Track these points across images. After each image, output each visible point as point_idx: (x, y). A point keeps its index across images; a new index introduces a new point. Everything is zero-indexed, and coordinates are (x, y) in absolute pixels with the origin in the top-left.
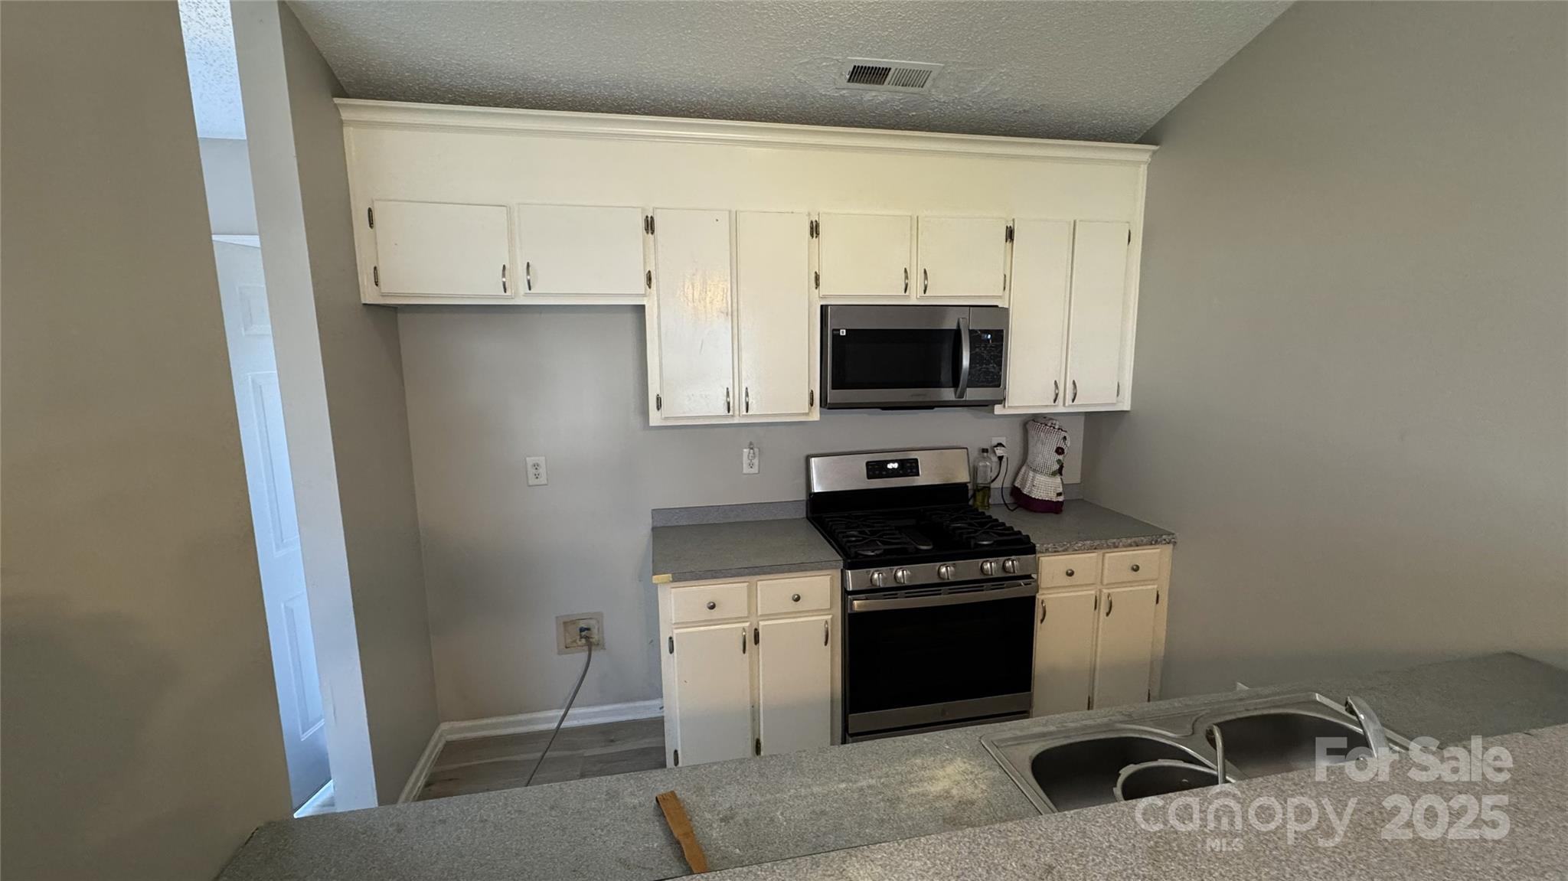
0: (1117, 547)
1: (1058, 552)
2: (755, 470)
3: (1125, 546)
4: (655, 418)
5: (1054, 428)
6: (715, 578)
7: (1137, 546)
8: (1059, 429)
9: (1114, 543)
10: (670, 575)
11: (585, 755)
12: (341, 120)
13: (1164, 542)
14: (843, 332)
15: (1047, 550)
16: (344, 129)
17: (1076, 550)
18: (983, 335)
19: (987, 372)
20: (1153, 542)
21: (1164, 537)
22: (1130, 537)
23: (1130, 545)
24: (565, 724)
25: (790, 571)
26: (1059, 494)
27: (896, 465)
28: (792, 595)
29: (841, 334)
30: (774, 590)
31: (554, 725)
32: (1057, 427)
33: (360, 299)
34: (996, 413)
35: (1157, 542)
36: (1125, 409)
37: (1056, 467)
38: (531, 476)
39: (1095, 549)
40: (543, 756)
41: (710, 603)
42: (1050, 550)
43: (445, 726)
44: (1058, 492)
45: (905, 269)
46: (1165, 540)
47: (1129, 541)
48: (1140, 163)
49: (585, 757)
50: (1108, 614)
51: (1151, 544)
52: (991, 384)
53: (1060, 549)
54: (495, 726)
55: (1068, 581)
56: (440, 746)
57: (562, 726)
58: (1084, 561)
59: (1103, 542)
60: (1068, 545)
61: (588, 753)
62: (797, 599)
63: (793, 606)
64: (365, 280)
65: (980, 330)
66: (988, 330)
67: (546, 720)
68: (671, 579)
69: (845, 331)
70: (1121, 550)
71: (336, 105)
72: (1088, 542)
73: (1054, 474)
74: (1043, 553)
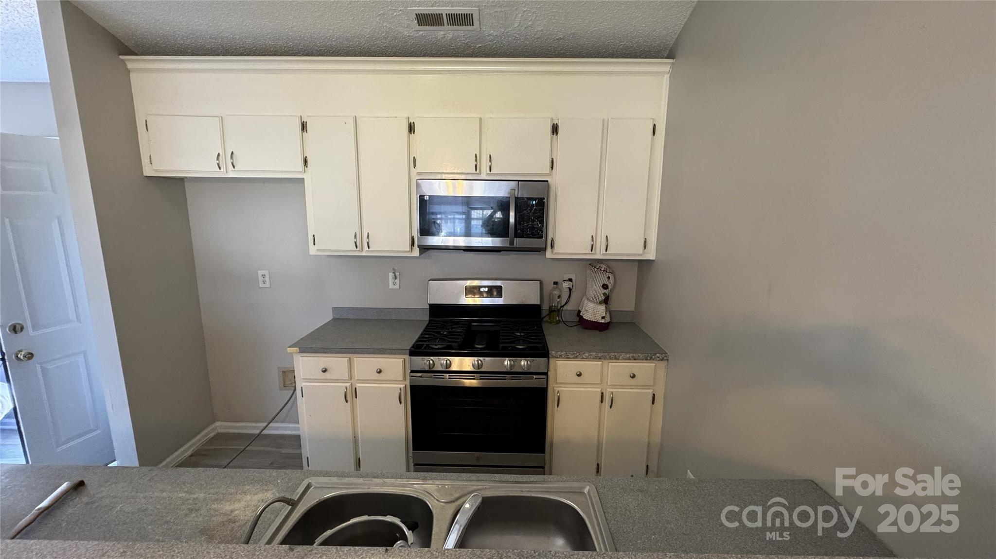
0: (618, 359)
1: (569, 358)
2: (397, 287)
3: (624, 359)
4: (313, 250)
5: (601, 270)
6: (326, 353)
7: (635, 360)
8: (604, 271)
9: (615, 356)
10: (298, 348)
11: (282, 452)
12: (127, 69)
13: (658, 359)
14: (427, 198)
15: (561, 356)
16: (131, 75)
17: (584, 358)
18: (529, 201)
19: (533, 228)
20: (649, 358)
21: (658, 355)
22: (630, 353)
23: (629, 359)
24: (265, 432)
25: (374, 353)
26: (603, 318)
27: (486, 289)
28: (376, 370)
29: (425, 199)
30: (365, 365)
31: (258, 432)
32: (602, 269)
33: (142, 173)
34: (547, 257)
35: (651, 359)
36: (651, 259)
37: (603, 298)
38: (261, 282)
39: (600, 359)
40: (245, 449)
41: (323, 368)
42: (563, 356)
43: (218, 424)
44: (603, 316)
45: (476, 154)
46: (658, 357)
47: (628, 356)
48: (665, 73)
49: (282, 453)
50: (611, 407)
51: (647, 360)
52: (536, 236)
53: (572, 357)
54: (246, 428)
55: (578, 379)
56: (212, 435)
57: (262, 433)
58: (591, 367)
59: (606, 354)
60: (578, 354)
61: (284, 451)
62: (380, 372)
63: (376, 376)
64: (145, 161)
65: (527, 198)
66: (533, 198)
67: (253, 428)
68: (298, 351)
69: (428, 197)
70: (622, 361)
71: (122, 61)
72: (594, 354)
73: (600, 303)
74: (557, 358)
